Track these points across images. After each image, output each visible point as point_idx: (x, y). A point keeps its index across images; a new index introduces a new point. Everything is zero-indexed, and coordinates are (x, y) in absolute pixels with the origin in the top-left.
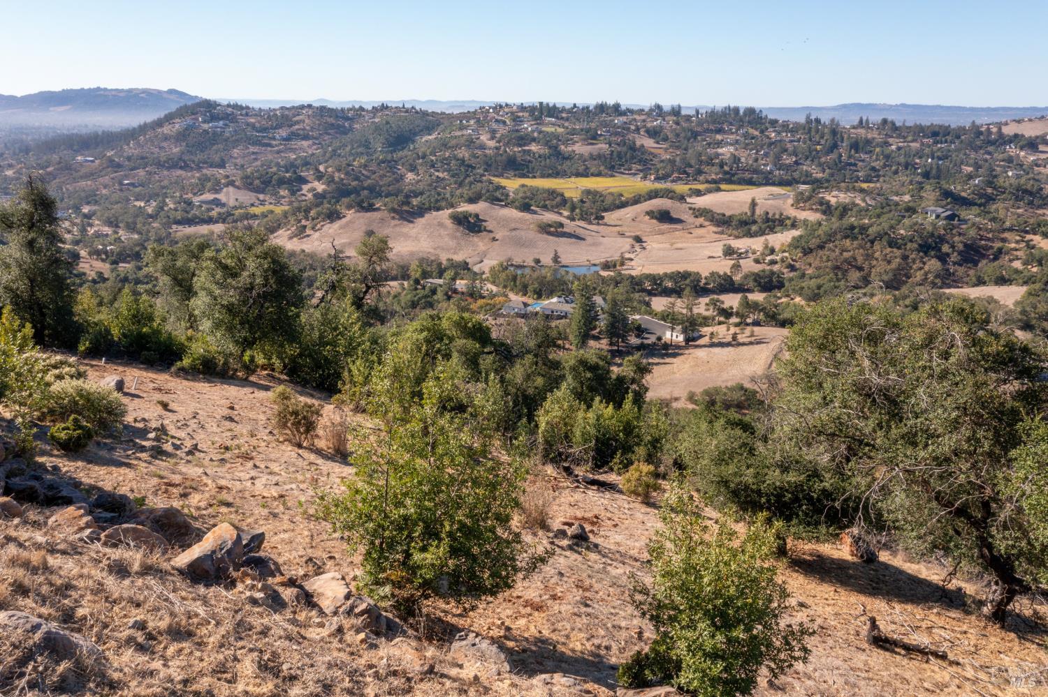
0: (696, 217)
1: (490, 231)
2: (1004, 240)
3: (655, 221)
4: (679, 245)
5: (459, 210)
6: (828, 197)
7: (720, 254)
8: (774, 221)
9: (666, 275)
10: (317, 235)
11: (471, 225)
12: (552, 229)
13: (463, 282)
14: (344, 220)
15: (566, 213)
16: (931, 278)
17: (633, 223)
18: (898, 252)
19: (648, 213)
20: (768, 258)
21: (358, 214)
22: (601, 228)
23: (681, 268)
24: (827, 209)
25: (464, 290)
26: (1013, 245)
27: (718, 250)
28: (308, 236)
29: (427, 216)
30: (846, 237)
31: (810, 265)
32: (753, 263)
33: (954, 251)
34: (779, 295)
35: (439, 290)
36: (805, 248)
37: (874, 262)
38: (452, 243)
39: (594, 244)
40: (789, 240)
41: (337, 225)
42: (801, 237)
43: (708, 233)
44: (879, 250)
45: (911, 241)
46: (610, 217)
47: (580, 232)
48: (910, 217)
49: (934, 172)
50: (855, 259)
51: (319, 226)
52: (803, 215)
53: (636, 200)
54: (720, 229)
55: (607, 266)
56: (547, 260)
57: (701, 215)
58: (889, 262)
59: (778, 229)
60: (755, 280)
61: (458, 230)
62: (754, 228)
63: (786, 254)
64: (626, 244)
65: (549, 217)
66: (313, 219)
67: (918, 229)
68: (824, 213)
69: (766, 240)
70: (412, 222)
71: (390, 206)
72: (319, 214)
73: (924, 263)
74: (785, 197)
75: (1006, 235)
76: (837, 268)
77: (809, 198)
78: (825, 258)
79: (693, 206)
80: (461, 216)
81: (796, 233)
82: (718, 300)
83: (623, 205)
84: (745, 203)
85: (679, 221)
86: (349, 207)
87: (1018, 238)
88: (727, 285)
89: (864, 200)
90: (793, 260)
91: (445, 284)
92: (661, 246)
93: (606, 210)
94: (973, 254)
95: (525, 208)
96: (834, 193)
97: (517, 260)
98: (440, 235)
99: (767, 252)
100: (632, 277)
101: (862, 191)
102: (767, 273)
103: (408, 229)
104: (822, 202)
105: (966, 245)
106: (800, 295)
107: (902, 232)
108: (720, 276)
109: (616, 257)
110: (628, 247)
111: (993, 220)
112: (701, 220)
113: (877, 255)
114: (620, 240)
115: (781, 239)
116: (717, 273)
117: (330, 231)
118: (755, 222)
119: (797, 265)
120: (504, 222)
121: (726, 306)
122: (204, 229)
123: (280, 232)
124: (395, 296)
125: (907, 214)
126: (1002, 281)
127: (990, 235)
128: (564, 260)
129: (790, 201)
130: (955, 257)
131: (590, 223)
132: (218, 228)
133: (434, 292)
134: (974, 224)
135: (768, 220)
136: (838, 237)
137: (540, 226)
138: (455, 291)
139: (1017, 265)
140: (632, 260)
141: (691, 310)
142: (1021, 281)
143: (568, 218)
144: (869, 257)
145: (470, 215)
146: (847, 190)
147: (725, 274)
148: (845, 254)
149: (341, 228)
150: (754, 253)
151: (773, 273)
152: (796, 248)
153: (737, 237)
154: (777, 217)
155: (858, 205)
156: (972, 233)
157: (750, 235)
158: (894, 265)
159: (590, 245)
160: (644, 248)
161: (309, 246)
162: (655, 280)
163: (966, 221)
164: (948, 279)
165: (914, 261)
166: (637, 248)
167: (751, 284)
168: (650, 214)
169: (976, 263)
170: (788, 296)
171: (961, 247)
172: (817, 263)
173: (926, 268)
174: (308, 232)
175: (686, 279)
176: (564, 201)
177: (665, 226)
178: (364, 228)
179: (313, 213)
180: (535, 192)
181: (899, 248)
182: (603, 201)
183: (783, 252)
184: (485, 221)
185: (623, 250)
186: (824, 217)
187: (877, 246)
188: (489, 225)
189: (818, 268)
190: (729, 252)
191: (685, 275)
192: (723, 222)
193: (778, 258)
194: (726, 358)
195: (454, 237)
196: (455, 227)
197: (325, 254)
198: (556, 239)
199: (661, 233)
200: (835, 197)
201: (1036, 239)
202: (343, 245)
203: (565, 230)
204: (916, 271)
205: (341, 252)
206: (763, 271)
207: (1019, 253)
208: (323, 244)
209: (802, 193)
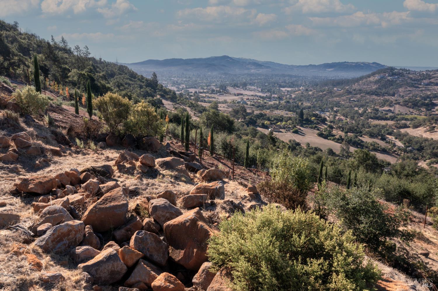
28: (436, 132)
122: (383, 123)
123: (420, 128)
132: (390, 123)
161: (436, 137)
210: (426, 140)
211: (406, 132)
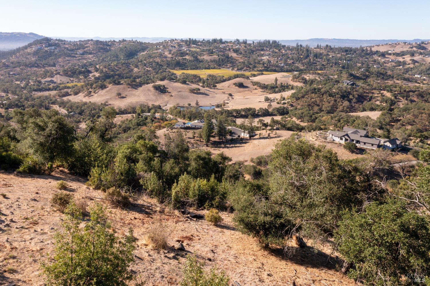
0: (254, 85)
1: (170, 93)
2: (373, 93)
3: (237, 87)
4: (247, 97)
5: (156, 84)
6: (305, 77)
7: (264, 100)
8: (284, 87)
9: (242, 109)
10: (96, 95)
11: (162, 90)
12: (195, 91)
13: (159, 114)
14: (108, 89)
15: (201, 84)
16: (345, 108)
17: (228, 88)
18: (332, 99)
19: (234, 84)
20: (283, 102)
21: (114, 86)
22: (215, 90)
23: (248, 106)
24: (305, 81)
25: (159, 117)
26: (376, 95)
27: (263, 99)
28: (93, 95)
29: (143, 86)
30: (313, 93)
31: (299, 104)
32: (276, 104)
33: (354, 98)
34: (287, 117)
35: (148, 118)
36: (296, 97)
37: (324, 103)
38: (154, 98)
39: (212, 97)
40: (291, 94)
42: (295, 93)
43: (259, 92)
44: (325, 98)
45: (338, 94)
46: (219, 86)
47: (207, 92)
48: (337, 84)
49: (346, 66)
50: (316, 101)
51: (97, 91)
52: (296, 84)
53: (229, 79)
54: (263, 90)
55: (218, 106)
56: (193, 104)
57: (256, 85)
58: (329, 103)
59: (286, 90)
60: (277, 111)
62: (277, 89)
63: (290, 100)
64: (226, 97)
65: (194, 86)
66: (94, 88)
67: (340, 89)
68: (304, 83)
69: (282, 94)
70: (137, 89)
71: (127, 82)
72: (97, 86)
73: (343, 103)
74: (288, 77)
75: (374, 91)
76: (310, 105)
77: (298, 77)
78: (304, 102)
79: (252, 81)
80: (157, 86)
81: (293, 91)
82: (262, 120)
83: (224, 81)
84: (273, 79)
85: (247, 87)
86: (110, 83)
87: (378, 92)
88: (266, 113)
89: (319, 78)
90: (292, 102)
91: (151, 115)
92: (240, 97)
93: (217, 83)
94: (361, 99)
95: (184, 82)
96: (308, 75)
97: (181, 104)
98: (149, 95)
99: (282, 99)
100: (228, 111)
101: (319, 74)
102: (282, 108)
103: (135, 92)
104: (303, 79)
105: (358, 95)
106: (295, 117)
107: (334, 90)
108: (263, 110)
109: (222, 102)
110: (226, 98)
111: (369, 85)
112: (256, 87)
113: (325, 100)
114: (224, 95)
115: (287, 94)
116: (262, 108)
117: (102, 93)
118: (277, 87)
119: (294, 104)
120: (175, 89)
121: (265, 122)
122: (46, 93)
123: (80, 94)
124: (130, 121)
125: (336, 83)
126: (372, 109)
127: (368, 91)
128: (200, 104)
129: (291, 79)
130: (354, 100)
131: (211, 88)
132: (53, 93)
133: (146, 118)
134: (361, 87)
135: (282, 86)
136: (310, 93)
137: (190, 90)
138: (155, 118)
139: (378, 103)
140: (228, 103)
141: (251, 124)
142: (379, 109)
143: (202, 86)
144: (322, 101)
145: (161, 86)
146: (313, 74)
147: (266, 109)
148: (312, 100)
149: (106, 92)
150: (277, 100)
151: (284, 108)
152: (293, 97)
153: (270, 93)
154: (286, 85)
155: (317, 80)
156: (361, 90)
157: (275, 92)
158: (331, 104)
159: (211, 98)
160: (233, 98)
161: (93, 100)
162: (237, 111)
163: (358, 86)
164: (352, 109)
165: (339, 102)
166: (230, 97)
167: (276, 113)
168: (235, 84)
169: (362, 102)
170: (290, 117)
171: (356, 96)
172: (301, 103)
173: (344, 105)
174: (92, 94)
175: (250, 111)
176: (200, 80)
177: (242, 89)
178: (116, 92)
179: (94, 86)
180: (188, 76)
181: (333, 97)
182: (216, 79)
183: (288, 99)
184: (167, 88)
185: (225, 99)
186: (304, 85)
187: (325, 96)
188: (169, 90)
189: (302, 106)
190: (267, 99)
191: (249, 109)
192: (264, 87)
193: (286, 102)
194: (265, 144)
195: (154, 95)
196: (155, 91)
197: (100, 103)
198: (197, 95)
199: (240, 92)
200: (308, 77)
201: (385, 92)
202: (108, 99)
203: (201, 91)
204: (340, 106)
205: (107, 102)
206: (281, 107)
207: (378, 98)
208: (99, 99)
209: (295, 75)
210: (85, 104)
211: (68, 99)
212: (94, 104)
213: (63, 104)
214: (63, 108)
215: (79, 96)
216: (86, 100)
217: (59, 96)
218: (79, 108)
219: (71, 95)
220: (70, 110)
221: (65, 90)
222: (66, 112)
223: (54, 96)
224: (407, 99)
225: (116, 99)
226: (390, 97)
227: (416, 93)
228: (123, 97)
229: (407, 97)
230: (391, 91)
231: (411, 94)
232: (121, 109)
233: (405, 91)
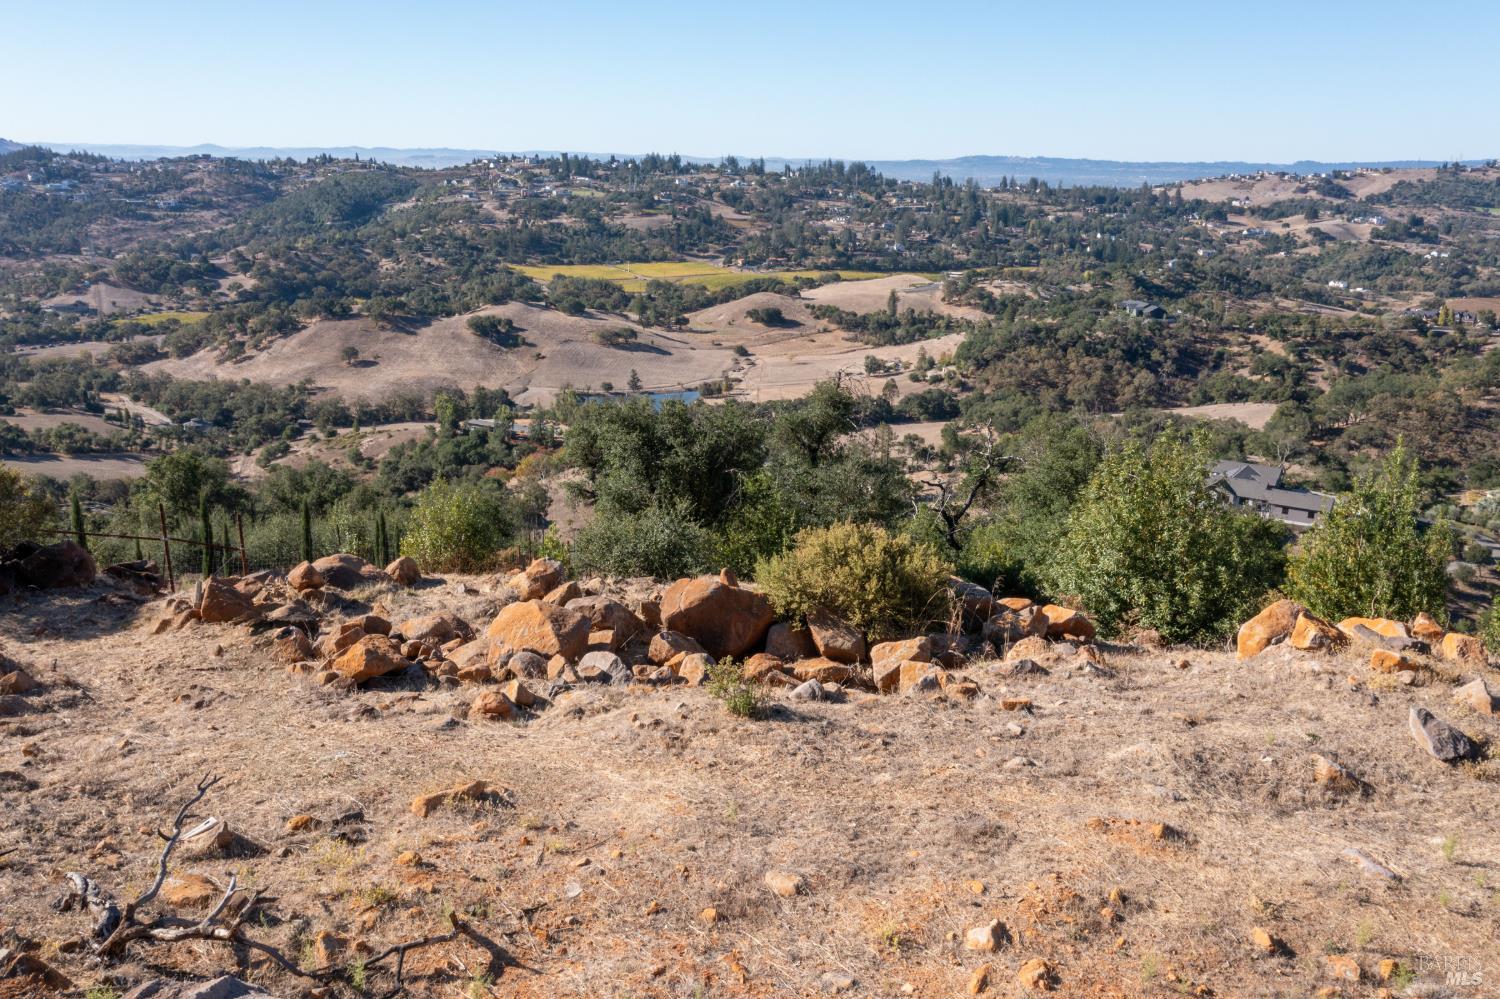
0: (817, 317)
1: (532, 345)
2: (1224, 342)
3: (760, 325)
4: (801, 359)
5: (482, 314)
6: (989, 288)
7: (863, 370)
8: (922, 321)
10: (264, 356)
11: (502, 337)
12: (621, 340)
13: (527, 422)
14: (305, 333)
15: (634, 316)
16: (1142, 392)
17: (730, 329)
18: (1099, 362)
19: (750, 314)
20: (930, 374)
21: (327, 324)
22: (685, 336)
24: (989, 304)
25: (527, 432)
26: (1236, 349)
27: (858, 363)
28: (250, 358)
29: (435, 324)
30: (1031, 343)
31: (987, 382)
32: (910, 382)
33: (1166, 358)
34: (961, 424)
35: (491, 435)
36: (978, 357)
37: (1070, 376)
38: (477, 364)
39: (682, 360)
40: (954, 351)
41: (295, 340)
42: (971, 343)
43: (836, 339)
44: (1075, 360)
45: (1113, 346)
46: (697, 319)
47: (659, 342)
48: (1106, 314)
49: (1108, 251)
50: (1046, 372)
51: (265, 342)
52: (960, 313)
53: (728, 295)
54: (851, 334)
55: (710, 390)
56: (622, 384)
57: (824, 315)
58: (1089, 375)
59: (932, 332)
60: (921, 405)
61: (483, 345)
62: (899, 332)
63: (953, 368)
64: (726, 358)
65: (613, 322)
66: (254, 332)
67: (1119, 330)
68: (986, 309)
69: (923, 348)
70: (412, 334)
71: (376, 310)
72: (264, 324)
73: (1133, 376)
74: (931, 288)
75: (1226, 335)
76: (1023, 384)
77: (966, 290)
78: (1006, 372)
79: (811, 303)
80: (487, 323)
81: (959, 338)
83: (710, 302)
84: (881, 297)
85: (793, 324)
86: (311, 313)
87: (1241, 339)
88: (884, 413)
89: (1036, 292)
90: (964, 376)
91: (497, 426)
92: (776, 360)
93: (689, 310)
94: (1189, 361)
95: (577, 309)
96: (997, 282)
97: (580, 386)
98: (457, 353)
99: (926, 366)
101: (1032, 278)
102: (935, 395)
103: (405, 343)
104: (982, 295)
105: (1180, 351)
107: (1100, 334)
108: (872, 401)
109: (717, 377)
110: (729, 363)
111: (1208, 316)
112: (824, 322)
113: (1072, 366)
114: (717, 353)
115: (942, 346)
116: (869, 397)
117: (285, 350)
118: (898, 324)
119: (970, 382)
120: (550, 331)
121: (926, 444)
122: (73, 351)
123: (201, 353)
124: (424, 448)
125: (1101, 311)
126: (1236, 396)
127: (1206, 336)
128: (647, 384)
129: (940, 294)
130: (1168, 367)
131: (670, 329)
132: (98, 349)
133: (483, 438)
134: (1186, 323)
135: (914, 321)
136: (1021, 342)
137: (603, 336)
138: (514, 436)
139: (1245, 373)
140: (740, 381)
142: (1259, 397)
143: (640, 323)
144: (1063, 369)
145: (500, 321)
146: (1015, 277)
147: (880, 398)
148: (1031, 365)
149: (302, 344)
150: (907, 367)
151: (942, 395)
152: (967, 359)
153: (877, 345)
154: (926, 316)
155: (1028, 298)
156: (1186, 334)
157: (896, 341)
158: (1095, 379)
159: (677, 361)
160: (753, 364)
161: (254, 374)
163: (1174, 319)
164: (1164, 396)
165: (1120, 374)
166: (743, 364)
167: (915, 410)
168: (753, 314)
169: (1194, 373)
170: (970, 426)
171: (1174, 353)
172: (995, 379)
173: (1136, 382)
174: (249, 352)
176: (626, 299)
177: (776, 332)
178: (338, 345)
179: (252, 323)
180: (581, 286)
181: (1099, 356)
182: (680, 298)
183: (949, 364)
184: (523, 330)
185: (725, 367)
186: (991, 317)
187: (1071, 354)
188: (530, 336)
189: (999, 386)
192: (855, 324)
193: (942, 374)
195: (478, 355)
196: (479, 340)
197: (283, 386)
198: (628, 354)
199: (772, 341)
200: (998, 288)
201: (1263, 340)
202: (312, 370)
203: (639, 340)
204: (1123, 386)
205: (309, 381)
206: (930, 392)
207: (1245, 359)
208: (277, 370)
209: (954, 283)
210: (232, 387)
211: (162, 372)
212: (264, 388)
213: (145, 391)
214: (152, 405)
215: (198, 360)
216: (227, 373)
217: (120, 359)
218: (213, 405)
219: (165, 356)
220: (178, 413)
221: (140, 339)
222: (167, 420)
223: (103, 363)
224: (1337, 363)
225: (342, 369)
226: (1283, 354)
227: (1365, 339)
228: (367, 364)
229: (1337, 355)
230: (1282, 335)
231: (1348, 344)
232: (369, 405)
233: (1328, 334)
